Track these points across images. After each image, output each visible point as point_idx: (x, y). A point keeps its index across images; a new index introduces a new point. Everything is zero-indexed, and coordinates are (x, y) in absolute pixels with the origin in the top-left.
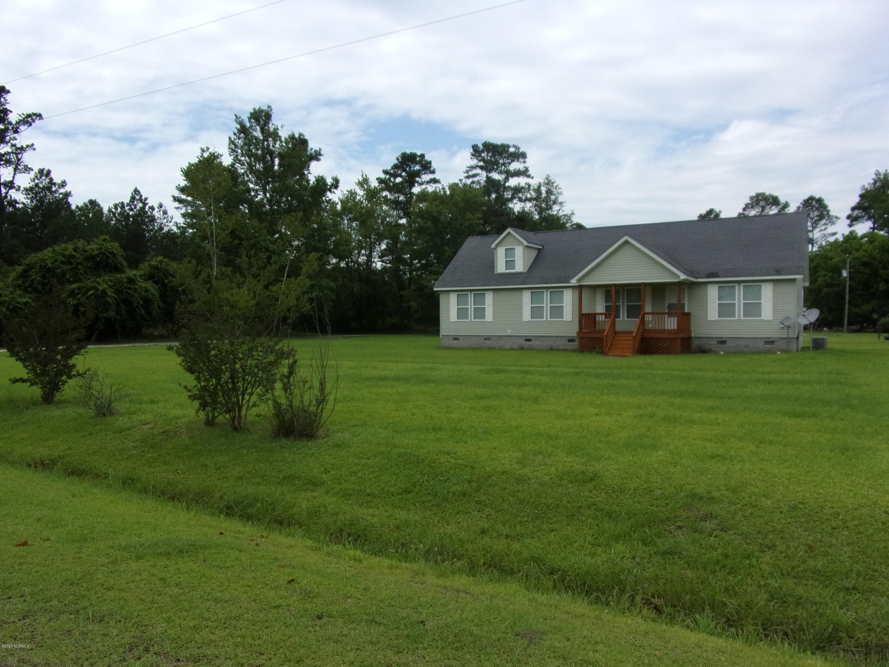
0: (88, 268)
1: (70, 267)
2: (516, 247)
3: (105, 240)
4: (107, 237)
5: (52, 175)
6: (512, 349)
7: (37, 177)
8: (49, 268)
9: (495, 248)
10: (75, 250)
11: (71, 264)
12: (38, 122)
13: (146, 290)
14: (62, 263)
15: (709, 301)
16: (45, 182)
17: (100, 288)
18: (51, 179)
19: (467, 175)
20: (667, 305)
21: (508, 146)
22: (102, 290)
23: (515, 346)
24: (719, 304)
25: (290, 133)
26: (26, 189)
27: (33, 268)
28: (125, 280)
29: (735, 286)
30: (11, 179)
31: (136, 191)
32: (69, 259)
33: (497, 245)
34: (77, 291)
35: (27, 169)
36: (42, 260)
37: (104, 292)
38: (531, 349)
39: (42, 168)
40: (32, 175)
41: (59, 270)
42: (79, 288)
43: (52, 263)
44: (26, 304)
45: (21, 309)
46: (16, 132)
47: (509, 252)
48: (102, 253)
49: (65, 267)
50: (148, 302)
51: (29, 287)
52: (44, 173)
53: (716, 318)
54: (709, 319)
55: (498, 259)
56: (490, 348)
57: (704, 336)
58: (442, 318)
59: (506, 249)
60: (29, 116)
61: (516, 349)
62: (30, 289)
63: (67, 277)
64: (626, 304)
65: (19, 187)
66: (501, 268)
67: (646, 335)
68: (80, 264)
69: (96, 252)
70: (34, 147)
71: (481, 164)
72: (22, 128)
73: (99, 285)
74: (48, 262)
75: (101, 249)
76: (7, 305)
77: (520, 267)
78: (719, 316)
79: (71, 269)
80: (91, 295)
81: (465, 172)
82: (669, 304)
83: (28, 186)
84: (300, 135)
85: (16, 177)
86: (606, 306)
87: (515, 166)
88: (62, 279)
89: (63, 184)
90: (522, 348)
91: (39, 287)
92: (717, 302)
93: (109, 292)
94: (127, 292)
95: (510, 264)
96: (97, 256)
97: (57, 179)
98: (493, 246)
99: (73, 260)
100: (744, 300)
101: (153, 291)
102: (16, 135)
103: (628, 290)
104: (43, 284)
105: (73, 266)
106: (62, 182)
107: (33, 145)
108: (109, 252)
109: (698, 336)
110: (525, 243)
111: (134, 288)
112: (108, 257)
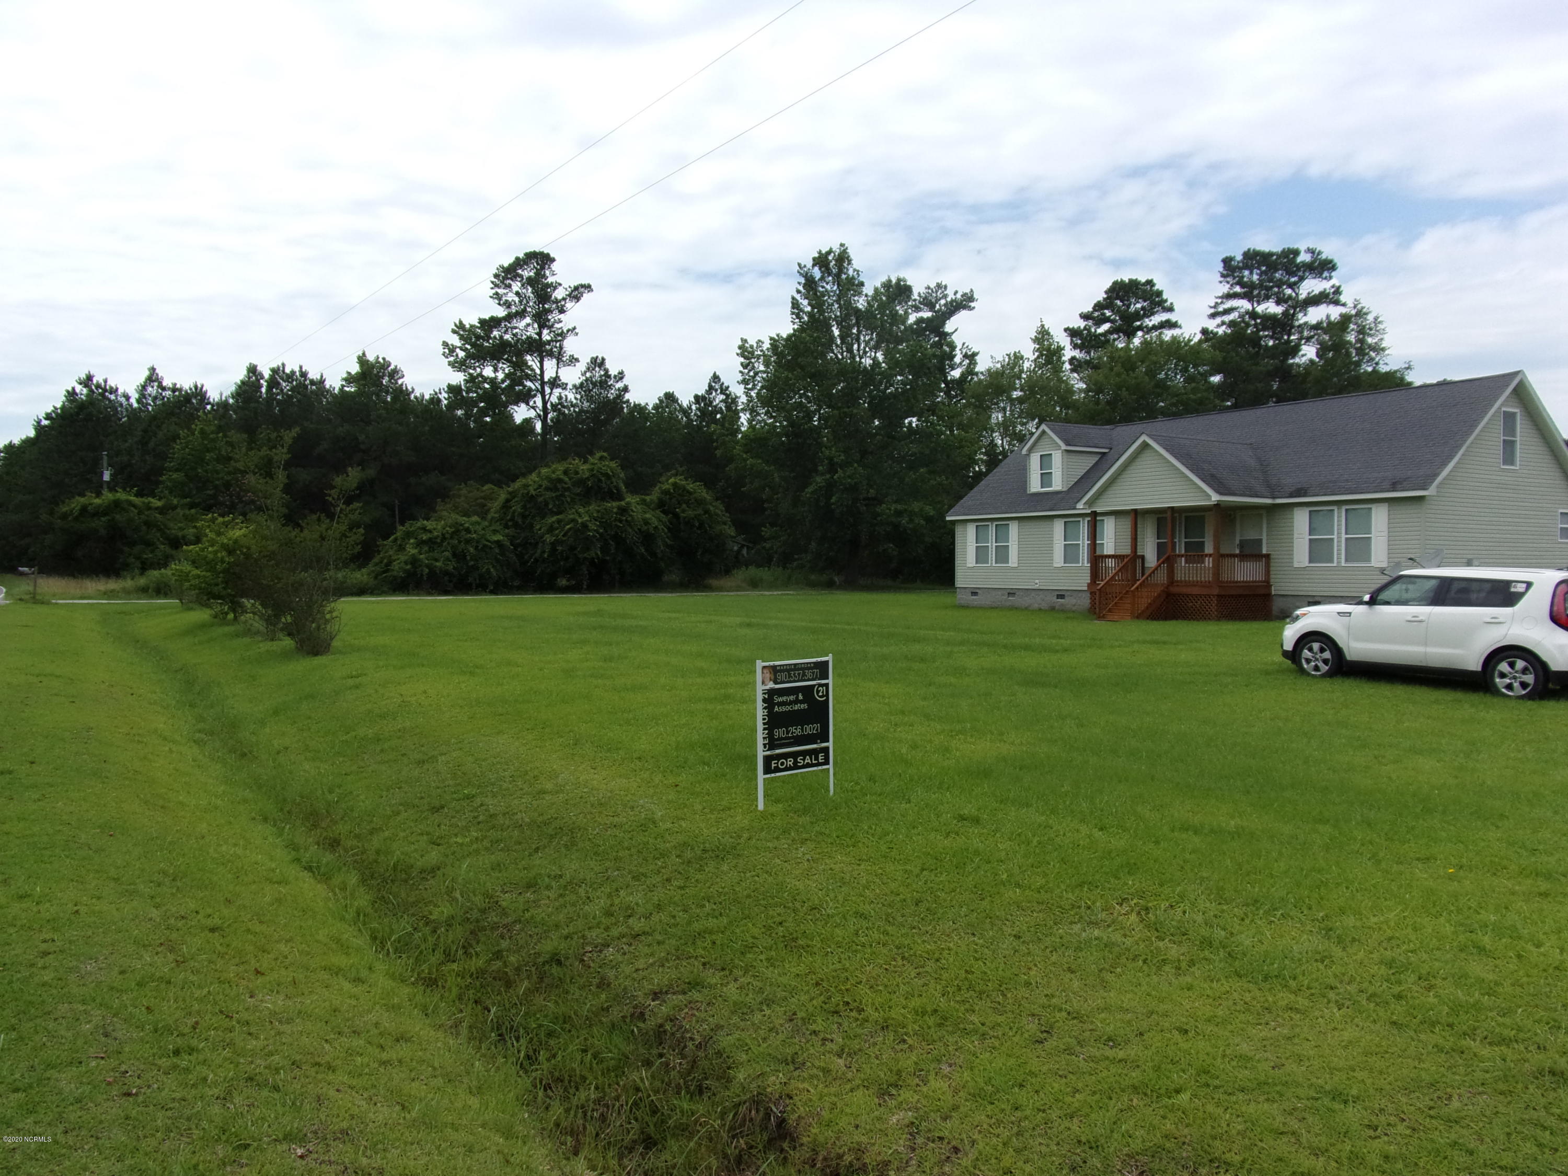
0: (578, 495)
1: (554, 495)
2: (1053, 452)
3: (601, 458)
4: (605, 454)
5: (608, 365)
6: (1040, 609)
7: (588, 369)
8: (532, 496)
9: (1028, 455)
10: (566, 472)
11: (557, 489)
12: (586, 297)
13: (646, 522)
14: (547, 489)
15: (1296, 536)
16: (598, 373)
17: (580, 521)
18: (607, 371)
19: (1212, 311)
20: (1237, 542)
21: (1296, 253)
22: (582, 523)
23: (1044, 606)
24: (1310, 540)
25: (884, 279)
26: (575, 386)
27: (514, 497)
28: (615, 510)
29: (1333, 510)
30: (554, 375)
31: (716, 378)
32: (554, 484)
33: (1030, 450)
34: (556, 525)
35: (573, 360)
36: (526, 486)
37: (585, 526)
38: (1063, 610)
39: (595, 356)
40: (582, 366)
41: (540, 499)
42: (559, 521)
43: (535, 490)
44: (498, 542)
45: (491, 548)
46: (562, 311)
47: (1045, 460)
48: (593, 475)
49: (549, 494)
50: (648, 538)
51: (510, 520)
52: (597, 363)
53: (1306, 563)
54: (1296, 565)
55: (1032, 472)
56: (1013, 608)
57: (1290, 593)
58: (958, 562)
59: (1041, 456)
60: (576, 288)
61: (1046, 611)
62: (510, 523)
63: (550, 506)
64: (1184, 540)
65: (567, 384)
66: (1035, 486)
67: (1174, 590)
68: (568, 489)
69: (587, 475)
70: (577, 331)
71: (1238, 289)
72: (569, 305)
73: (580, 516)
74: (531, 488)
75: (592, 470)
76: (474, 544)
77: (1058, 484)
78: (1310, 562)
79: (556, 496)
80: (570, 529)
81: (1211, 307)
82: (1240, 541)
83: (578, 382)
84: (899, 280)
85: (559, 371)
86: (1158, 543)
87: (1311, 286)
88: (542, 511)
89: (621, 376)
90: (1053, 609)
91: (520, 521)
92: (1307, 537)
93: (592, 526)
94: (616, 525)
95: (1046, 478)
96: (588, 479)
97: (613, 372)
98: (1024, 452)
99: (559, 486)
100: (1346, 533)
101: (655, 522)
102: (562, 316)
103: (1186, 518)
104: (524, 517)
105: (558, 494)
106: (620, 373)
107: (574, 328)
108: (602, 474)
109: (1282, 593)
110: (1064, 447)
111: (626, 521)
112: (600, 481)
